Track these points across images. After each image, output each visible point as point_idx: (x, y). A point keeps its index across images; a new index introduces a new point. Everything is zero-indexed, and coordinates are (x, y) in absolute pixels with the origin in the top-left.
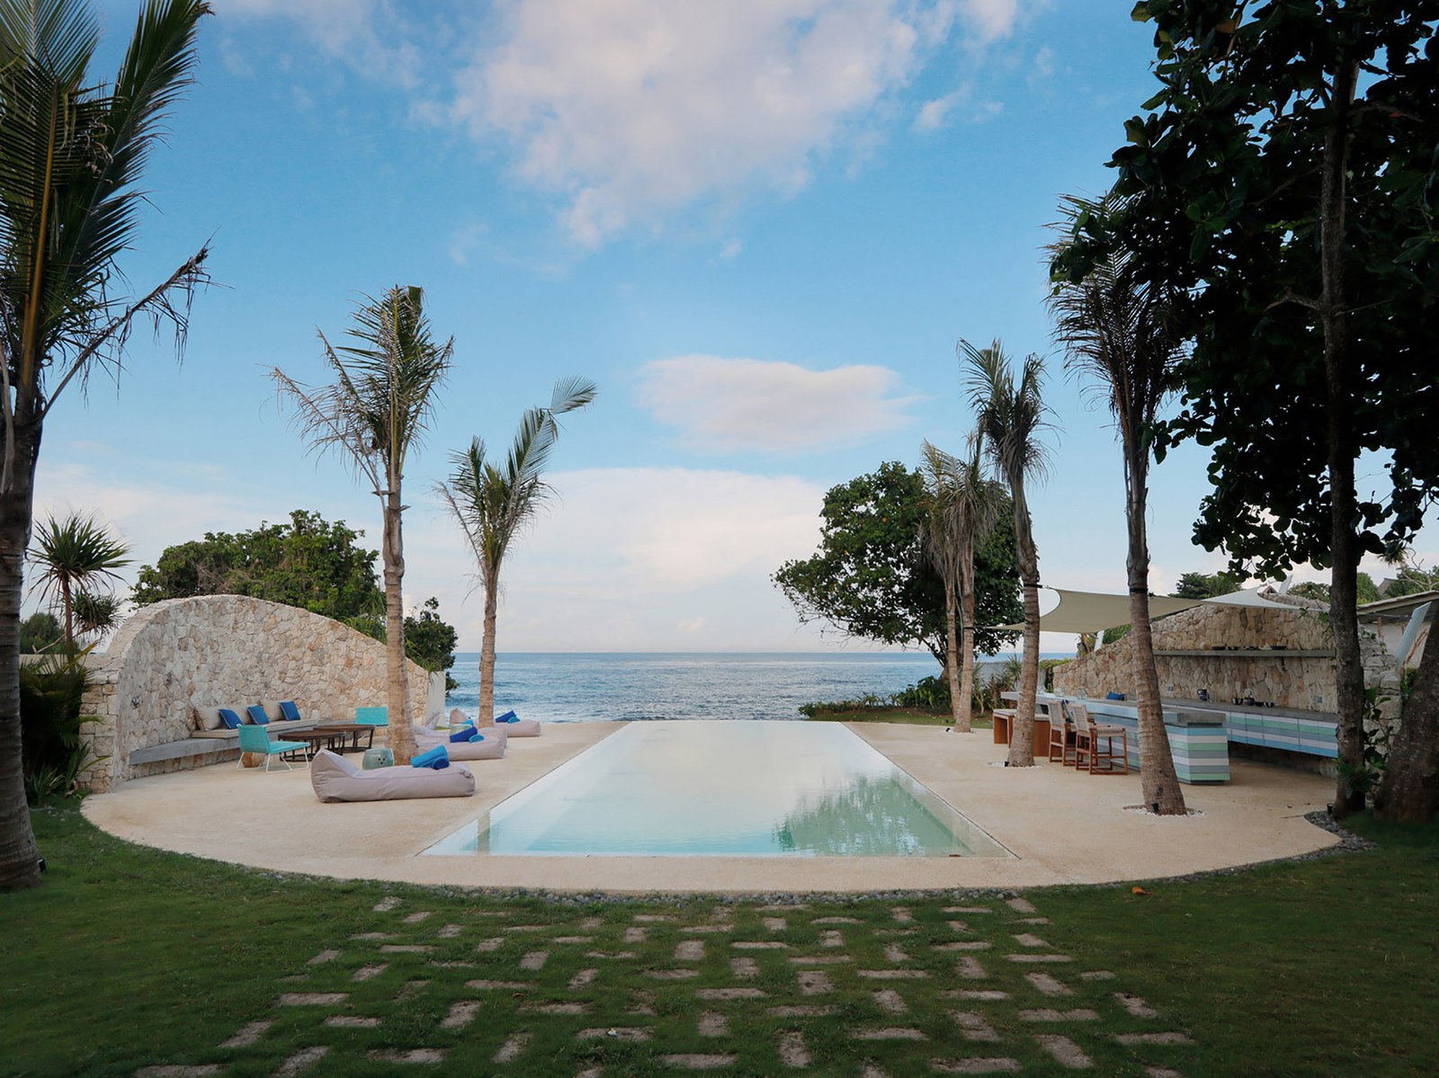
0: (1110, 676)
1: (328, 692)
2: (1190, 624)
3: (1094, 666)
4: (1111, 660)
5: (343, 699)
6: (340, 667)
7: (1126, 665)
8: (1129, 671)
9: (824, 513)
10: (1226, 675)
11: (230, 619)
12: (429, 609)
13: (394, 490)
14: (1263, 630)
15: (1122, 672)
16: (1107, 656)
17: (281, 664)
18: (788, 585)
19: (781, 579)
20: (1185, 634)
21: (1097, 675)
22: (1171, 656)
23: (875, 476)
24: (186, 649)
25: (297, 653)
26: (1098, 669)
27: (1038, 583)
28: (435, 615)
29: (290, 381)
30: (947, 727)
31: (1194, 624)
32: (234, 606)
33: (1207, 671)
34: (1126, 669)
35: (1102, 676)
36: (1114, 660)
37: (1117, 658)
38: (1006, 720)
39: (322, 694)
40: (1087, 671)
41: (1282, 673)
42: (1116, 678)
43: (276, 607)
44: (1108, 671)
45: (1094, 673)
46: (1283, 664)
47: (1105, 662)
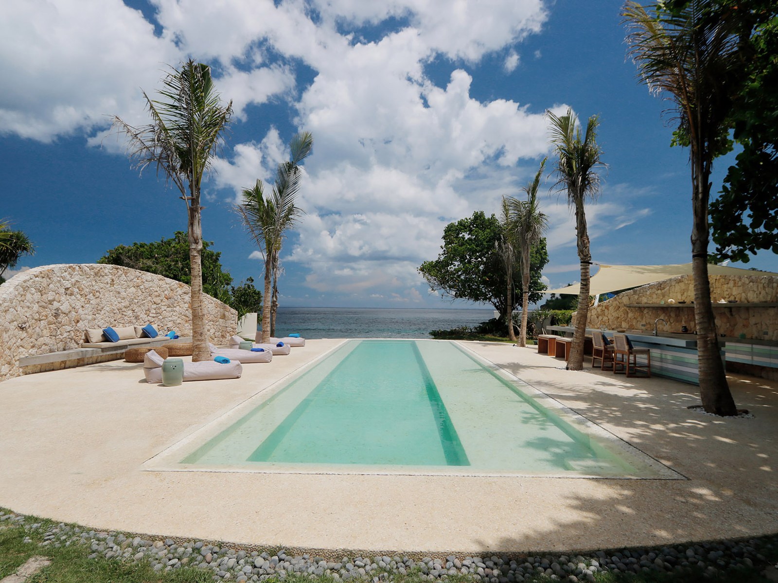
0: (605, 318)
1: (178, 321)
2: (659, 289)
3: (596, 312)
4: (606, 310)
5: (188, 326)
6: (185, 309)
7: (616, 312)
8: (617, 315)
9: (444, 238)
10: (683, 318)
11: (108, 279)
12: (249, 283)
13: (195, 197)
14: (714, 292)
15: (613, 316)
16: (604, 307)
17: (146, 306)
18: (425, 273)
19: (422, 270)
20: (655, 295)
21: (598, 317)
22: (645, 308)
23: (470, 219)
24: (71, 294)
25: (157, 300)
26: (598, 314)
27: (590, 262)
28: (252, 285)
29: (125, 126)
30: (513, 344)
31: (661, 290)
32: (111, 271)
33: (670, 315)
34: (615, 314)
35: (600, 318)
36: (608, 309)
37: (610, 308)
38: (547, 341)
39: (174, 323)
40: (592, 315)
41: (730, 317)
42: (609, 319)
43: (142, 273)
44: (604, 315)
45: (596, 316)
46: (731, 311)
47: (602, 311)
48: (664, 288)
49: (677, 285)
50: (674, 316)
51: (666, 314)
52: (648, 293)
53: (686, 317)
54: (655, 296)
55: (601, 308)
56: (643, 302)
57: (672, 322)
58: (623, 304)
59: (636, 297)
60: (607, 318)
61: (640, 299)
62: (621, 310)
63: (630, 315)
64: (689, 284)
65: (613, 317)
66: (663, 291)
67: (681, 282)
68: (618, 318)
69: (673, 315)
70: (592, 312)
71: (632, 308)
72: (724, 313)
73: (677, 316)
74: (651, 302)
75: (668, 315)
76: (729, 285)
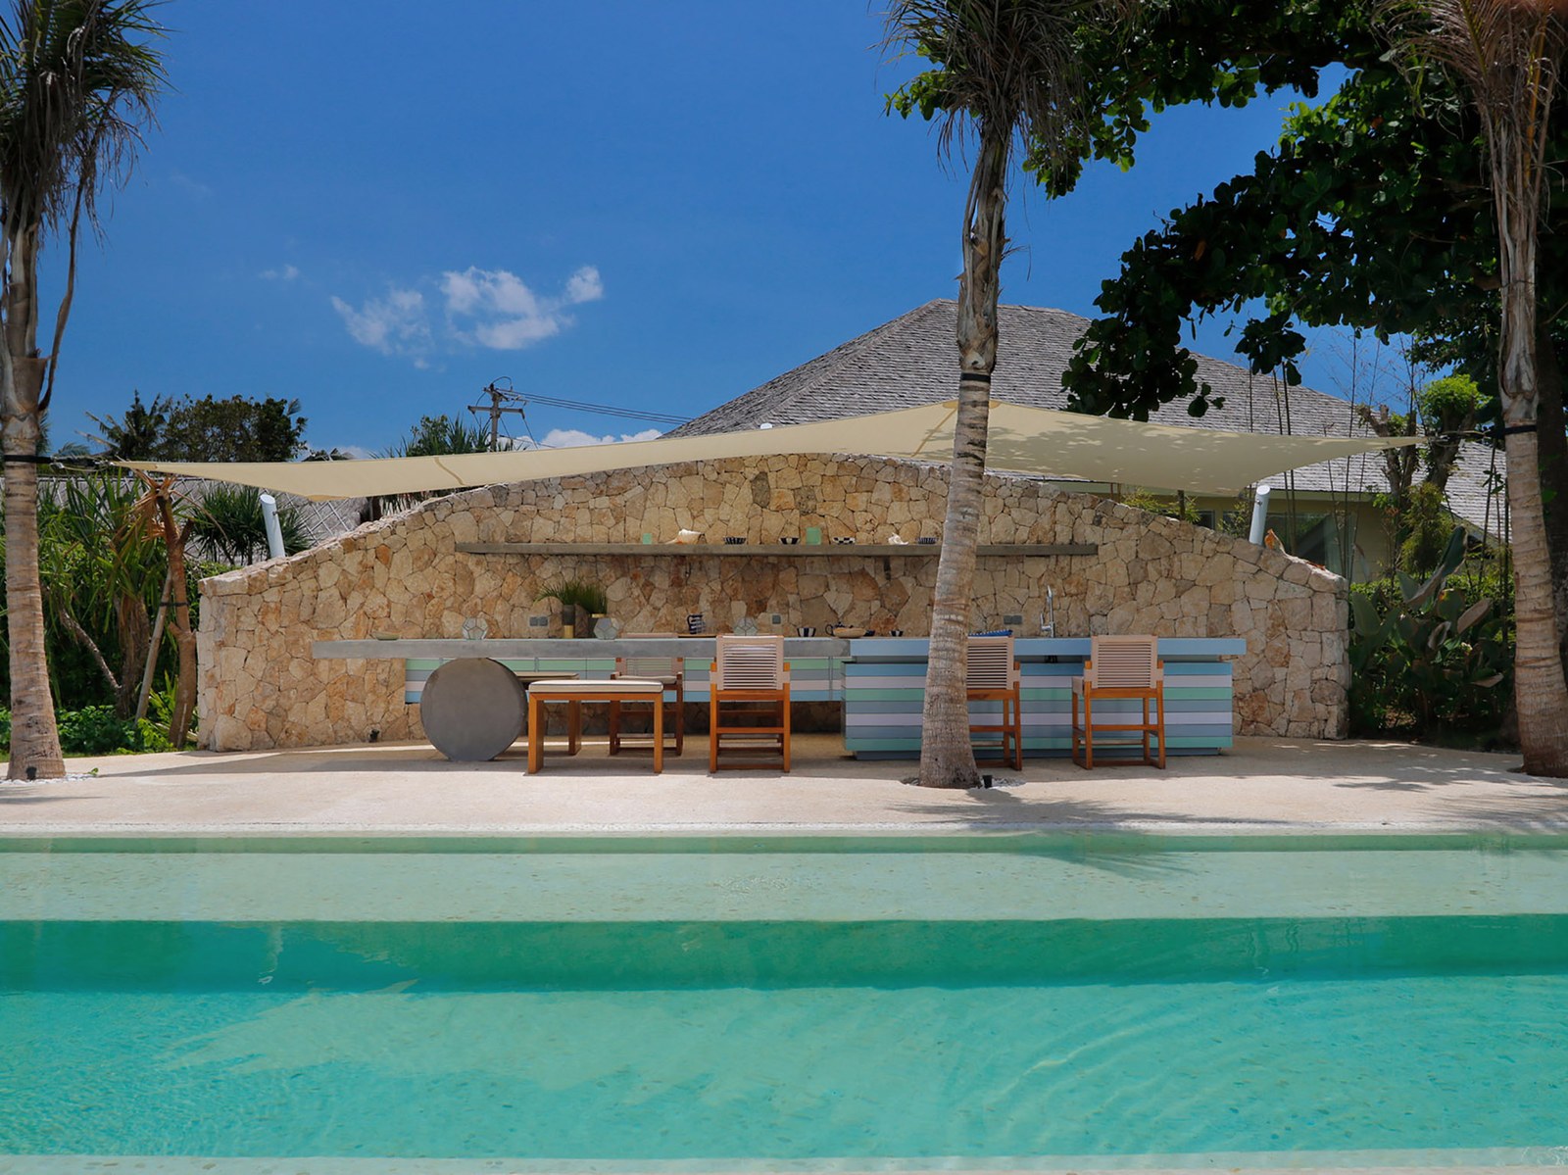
0: (376, 601)
2: (601, 494)
4: (379, 567)
8: (426, 588)
15: (407, 589)
16: (372, 552)
20: (586, 513)
21: (344, 599)
22: (544, 557)
26: (348, 583)
31: (610, 496)
34: (419, 584)
35: (355, 599)
36: (387, 562)
42: (390, 605)
45: (336, 593)
46: (887, 568)
47: (367, 568)
48: (623, 491)
49: (672, 482)
50: (666, 584)
51: (635, 577)
52: (559, 503)
53: (717, 587)
54: (584, 516)
55: (358, 556)
56: (535, 537)
57: (659, 604)
58: (449, 543)
59: (507, 516)
60: (381, 600)
61: (527, 523)
62: (442, 567)
63: (485, 584)
64: (723, 485)
65: (407, 596)
66: (619, 500)
67: (690, 474)
68: (430, 596)
69: (661, 580)
70: (322, 572)
71: (489, 558)
72: (863, 573)
73: (677, 583)
74: (569, 538)
75: (642, 581)
76: (875, 496)
